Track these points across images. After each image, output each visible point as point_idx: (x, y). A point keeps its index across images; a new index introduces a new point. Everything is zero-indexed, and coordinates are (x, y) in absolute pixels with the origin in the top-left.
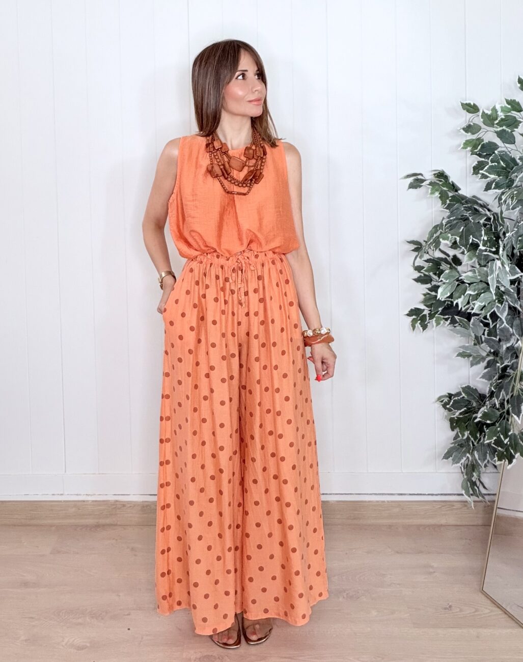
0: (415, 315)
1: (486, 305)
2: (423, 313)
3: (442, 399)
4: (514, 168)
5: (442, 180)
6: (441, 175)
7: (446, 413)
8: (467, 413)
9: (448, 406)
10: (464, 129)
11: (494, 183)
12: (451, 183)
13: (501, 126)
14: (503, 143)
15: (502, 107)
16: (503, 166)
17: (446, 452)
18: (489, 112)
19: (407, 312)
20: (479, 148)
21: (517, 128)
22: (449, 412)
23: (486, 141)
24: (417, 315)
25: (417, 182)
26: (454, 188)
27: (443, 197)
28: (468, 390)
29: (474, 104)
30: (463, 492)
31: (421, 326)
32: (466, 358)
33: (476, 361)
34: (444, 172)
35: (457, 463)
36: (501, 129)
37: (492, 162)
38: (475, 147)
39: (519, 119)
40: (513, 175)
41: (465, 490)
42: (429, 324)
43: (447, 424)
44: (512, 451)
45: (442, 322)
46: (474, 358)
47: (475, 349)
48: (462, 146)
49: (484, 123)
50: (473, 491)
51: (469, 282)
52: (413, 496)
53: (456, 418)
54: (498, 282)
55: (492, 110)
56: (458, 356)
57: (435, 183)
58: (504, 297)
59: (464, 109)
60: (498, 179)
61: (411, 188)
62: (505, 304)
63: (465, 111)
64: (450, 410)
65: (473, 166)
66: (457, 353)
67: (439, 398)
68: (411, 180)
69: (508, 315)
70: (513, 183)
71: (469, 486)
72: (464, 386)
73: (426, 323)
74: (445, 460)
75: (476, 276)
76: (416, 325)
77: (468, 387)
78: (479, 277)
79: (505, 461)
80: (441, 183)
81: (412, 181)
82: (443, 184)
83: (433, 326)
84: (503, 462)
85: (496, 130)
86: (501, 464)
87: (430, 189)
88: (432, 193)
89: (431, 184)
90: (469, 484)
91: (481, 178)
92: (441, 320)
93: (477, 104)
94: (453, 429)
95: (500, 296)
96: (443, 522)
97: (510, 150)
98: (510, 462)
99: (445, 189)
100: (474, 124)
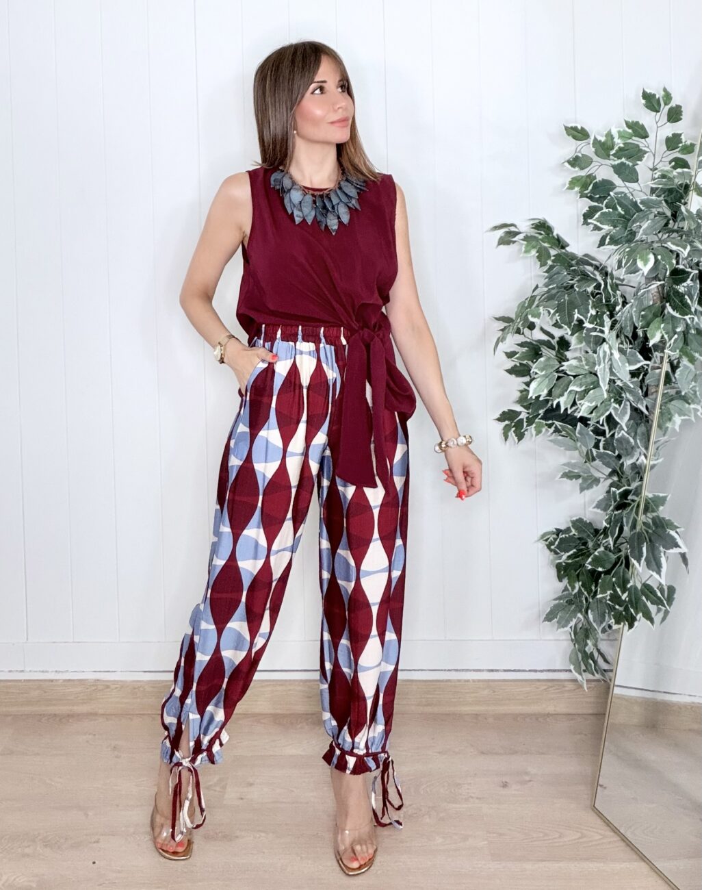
0: (508, 420)
1: (599, 405)
2: (520, 417)
3: (547, 537)
4: (635, 216)
5: (542, 232)
6: (542, 226)
7: (551, 556)
8: (578, 557)
9: (553, 547)
10: (569, 162)
11: (608, 237)
12: (556, 237)
13: (619, 158)
14: (623, 181)
15: (619, 132)
16: (620, 213)
17: (548, 611)
18: (603, 139)
19: (498, 416)
20: (590, 188)
21: (641, 160)
22: (555, 556)
23: (599, 179)
24: (511, 419)
25: (509, 236)
26: (560, 243)
27: (542, 256)
28: (579, 524)
29: (582, 128)
30: (572, 667)
31: (516, 436)
32: (574, 480)
33: (587, 483)
34: (546, 221)
35: (563, 627)
36: (619, 161)
37: (607, 207)
38: (585, 186)
39: (644, 149)
40: (635, 225)
41: (573, 664)
42: (526, 433)
43: (553, 572)
44: (632, 610)
45: (544, 430)
46: (585, 480)
47: (585, 467)
48: (567, 185)
49: (596, 153)
50: (586, 667)
51: (574, 374)
52: (509, 673)
53: (564, 564)
54: (612, 373)
55: (606, 136)
56: (562, 477)
57: (532, 237)
58: (623, 395)
59: (569, 135)
60: (614, 231)
61: (501, 244)
62: (625, 405)
63: (570, 138)
64: (556, 553)
65: (583, 213)
66: (561, 473)
67: (543, 536)
68: (501, 232)
69: (629, 420)
70: (635, 236)
71: (580, 658)
72: (575, 519)
73: (522, 431)
74: (547, 622)
75: (583, 365)
76: (510, 434)
77: (580, 520)
78: (587, 367)
79: (625, 624)
80: (540, 237)
81: (503, 235)
82: (543, 238)
83: (532, 435)
84: (621, 626)
85: (613, 163)
86: (619, 629)
87: (524, 246)
88: (526, 252)
89: (526, 238)
90: (580, 655)
91: (594, 230)
92: (543, 427)
93: (587, 128)
94: (560, 578)
95: (617, 394)
96: (550, 709)
97: (631, 190)
98: (631, 626)
99: (546, 245)
100: (582, 155)
